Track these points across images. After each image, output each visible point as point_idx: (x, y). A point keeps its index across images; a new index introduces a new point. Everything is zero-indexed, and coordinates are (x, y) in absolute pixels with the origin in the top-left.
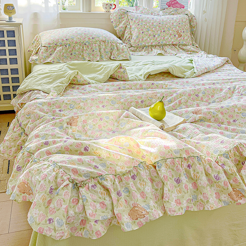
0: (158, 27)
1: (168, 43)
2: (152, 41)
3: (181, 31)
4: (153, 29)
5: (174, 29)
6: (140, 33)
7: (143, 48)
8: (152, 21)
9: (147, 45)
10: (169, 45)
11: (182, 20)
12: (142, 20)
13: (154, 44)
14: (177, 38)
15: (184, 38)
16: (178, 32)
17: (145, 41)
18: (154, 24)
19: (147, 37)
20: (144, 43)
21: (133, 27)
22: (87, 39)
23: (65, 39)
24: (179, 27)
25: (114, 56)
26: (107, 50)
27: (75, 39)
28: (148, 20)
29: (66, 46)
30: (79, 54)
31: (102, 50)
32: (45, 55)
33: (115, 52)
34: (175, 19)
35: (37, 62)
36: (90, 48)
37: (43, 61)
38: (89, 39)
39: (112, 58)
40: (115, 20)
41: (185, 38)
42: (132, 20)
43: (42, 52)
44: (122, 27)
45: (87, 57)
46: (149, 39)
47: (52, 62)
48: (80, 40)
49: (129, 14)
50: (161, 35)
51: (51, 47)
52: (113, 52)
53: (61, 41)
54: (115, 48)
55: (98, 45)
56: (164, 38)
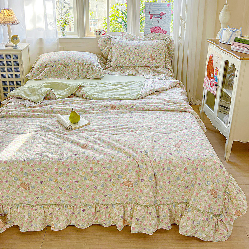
0: (133, 52)
1: (141, 65)
2: (128, 63)
3: (154, 55)
4: (129, 53)
5: (148, 53)
6: (118, 56)
7: (120, 69)
8: (129, 47)
9: (124, 66)
10: (143, 66)
11: (157, 46)
12: (121, 46)
13: (129, 65)
14: (150, 61)
15: (156, 61)
16: (151, 56)
17: (122, 63)
18: (131, 49)
19: (123, 60)
20: (121, 65)
21: (114, 51)
22: (69, 62)
23: (53, 62)
24: (153, 51)
25: (89, 76)
26: (84, 71)
27: (60, 62)
28: (126, 45)
29: (53, 67)
30: (63, 73)
31: (80, 70)
32: (36, 73)
33: (90, 72)
34: (151, 44)
35: (30, 78)
36: (71, 68)
37: (34, 78)
38: (71, 61)
39: (87, 77)
40: (101, 45)
41: (158, 61)
42: (113, 45)
43: (34, 72)
44: (106, 50)
45: (68, 75)
46: (125, 61)
47: (40, 78)
48: (64, 62)
49: (112, 40)
50: (135, 58)
51: (42, 68)
52: (89, 73)
53: (50, 62)
54: (91, 69)
55: (77, 66)
56: (138, 61)
